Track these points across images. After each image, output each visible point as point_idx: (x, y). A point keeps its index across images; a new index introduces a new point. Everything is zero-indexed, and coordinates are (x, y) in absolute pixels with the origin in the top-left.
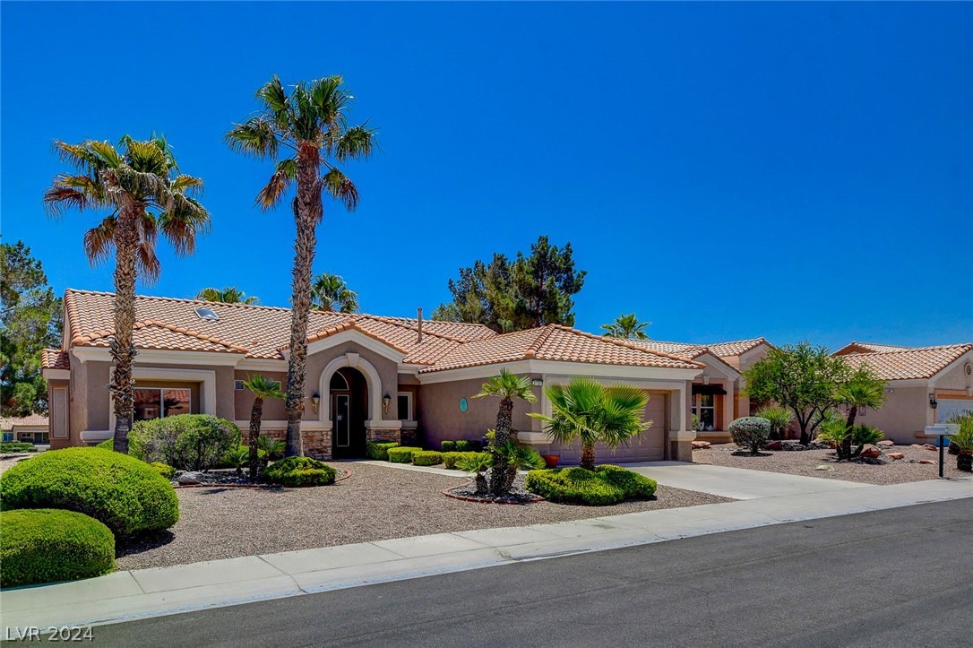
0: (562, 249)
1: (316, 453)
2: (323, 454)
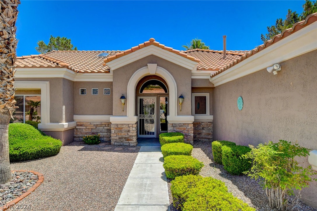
1: (124, 140)
2: (130, 142)
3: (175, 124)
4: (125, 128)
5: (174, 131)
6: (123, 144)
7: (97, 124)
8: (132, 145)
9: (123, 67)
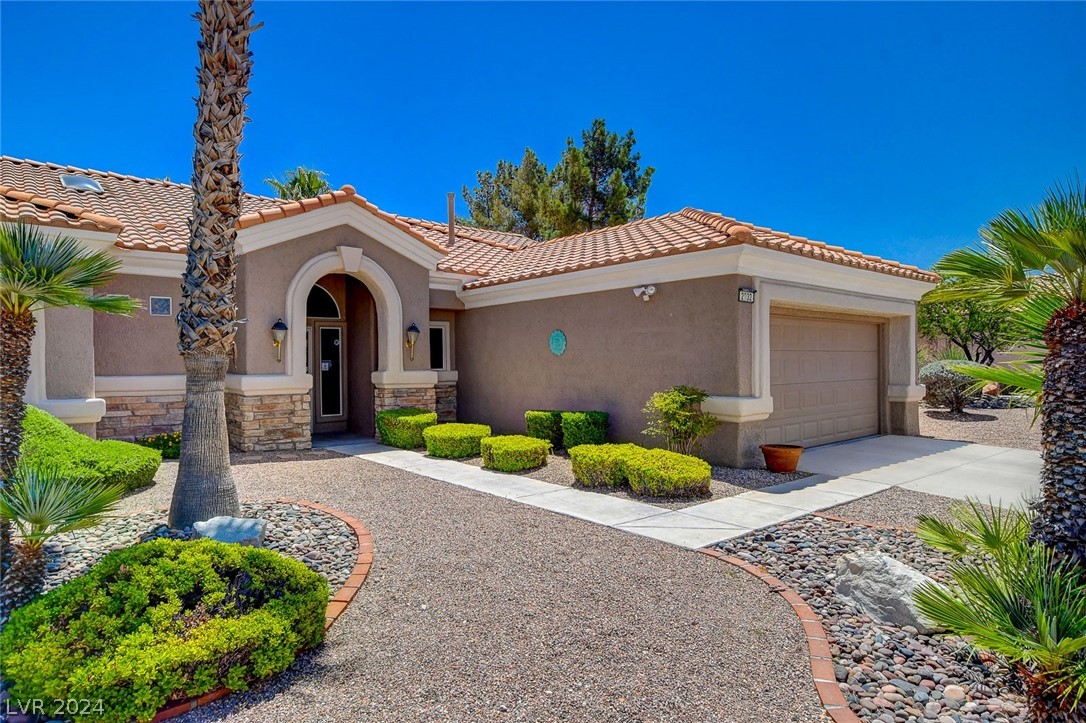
0: (623, 139)
1: (282, 437)
2: (295, 439)
3: (399, 391)
4: (284, 405)
5: (397, 408)
6: (278, 447)
7: (171, 401)
8: (300, 446)
9: (274, 247)
